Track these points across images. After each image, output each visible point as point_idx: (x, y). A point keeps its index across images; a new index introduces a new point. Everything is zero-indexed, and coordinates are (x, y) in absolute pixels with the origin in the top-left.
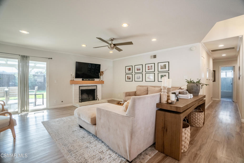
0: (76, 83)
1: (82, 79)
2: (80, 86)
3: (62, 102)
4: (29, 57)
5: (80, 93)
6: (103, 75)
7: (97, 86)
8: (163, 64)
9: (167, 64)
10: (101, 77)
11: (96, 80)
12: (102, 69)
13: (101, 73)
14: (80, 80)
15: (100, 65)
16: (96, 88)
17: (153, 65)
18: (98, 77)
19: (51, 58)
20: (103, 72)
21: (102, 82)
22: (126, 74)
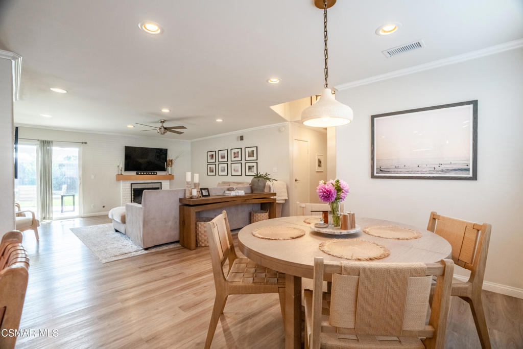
0: (126, 179)
1: (136, 172)
2: (131, 184)
3: (104, 207)
4: (52, 142)
5: (133, 195)
6: (173, 166)
7: (161, 183)
8: (250, 150)
9: (255, 149)
10: (170, 169)
11: (159, 173)
12: (170, 156)
13: (168, 162)
14: (133, 173)
15: (166, 150)
16: (160, 186)
17: (239, 150)
18: (164, 169)
19: (86, 143)
20: (172, 160)
21: (171, 177)
22: (209, 163)
